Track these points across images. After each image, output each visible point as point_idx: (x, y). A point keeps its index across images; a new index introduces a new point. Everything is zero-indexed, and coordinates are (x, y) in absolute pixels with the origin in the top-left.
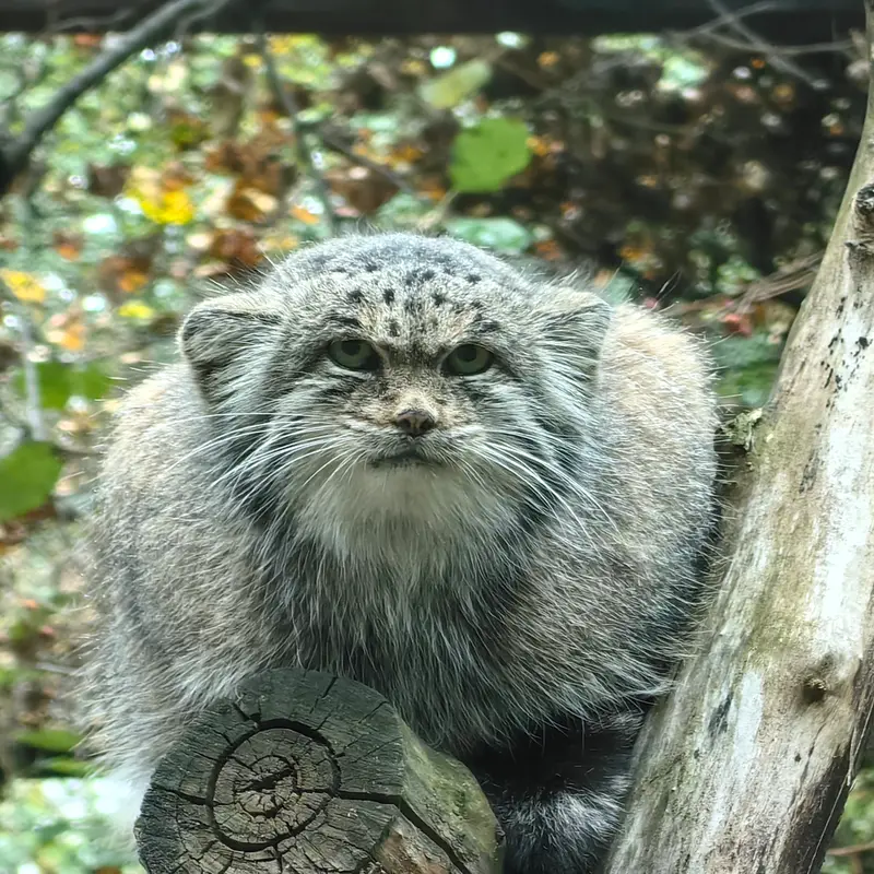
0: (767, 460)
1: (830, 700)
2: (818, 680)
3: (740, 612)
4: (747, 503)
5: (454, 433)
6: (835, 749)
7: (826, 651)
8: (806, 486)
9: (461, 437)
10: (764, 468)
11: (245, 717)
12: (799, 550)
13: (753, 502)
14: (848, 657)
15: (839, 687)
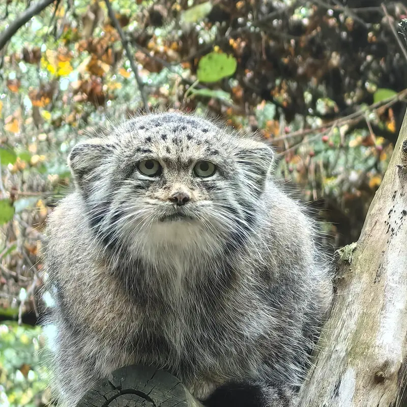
0: (359, 267)
1: (387, 382)
2: (381, 373)
3: (345, 339)
4: (349, 287)
5: (198, 204)
6: (389, 405)
7: (386, 359)
8: (377, 280)
9: (203, 206)
10: (358, 271)
11: (114, 388)
12: (373, 311)
13: (352, 287)
14: (396, 361)
15: (392, 375)
